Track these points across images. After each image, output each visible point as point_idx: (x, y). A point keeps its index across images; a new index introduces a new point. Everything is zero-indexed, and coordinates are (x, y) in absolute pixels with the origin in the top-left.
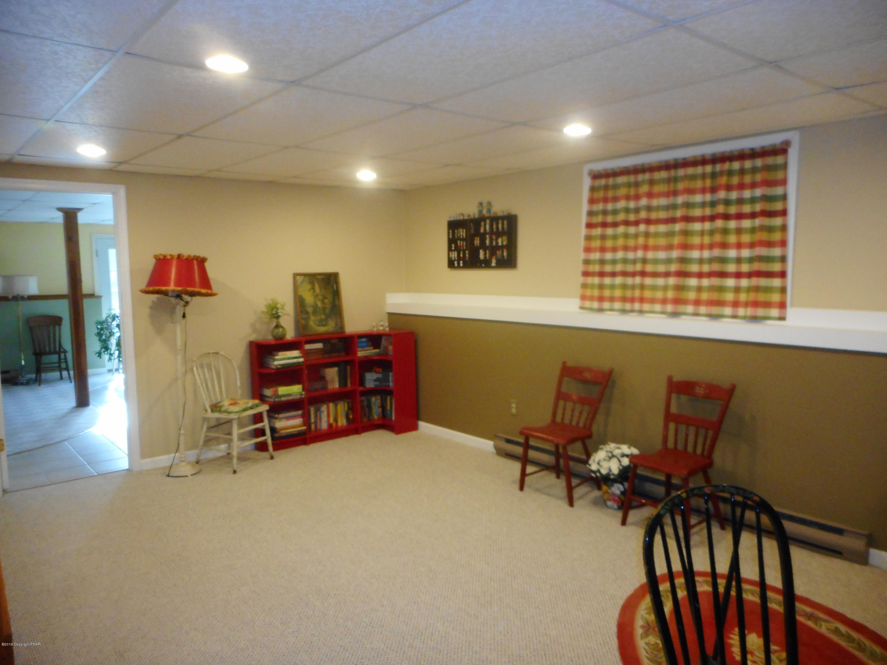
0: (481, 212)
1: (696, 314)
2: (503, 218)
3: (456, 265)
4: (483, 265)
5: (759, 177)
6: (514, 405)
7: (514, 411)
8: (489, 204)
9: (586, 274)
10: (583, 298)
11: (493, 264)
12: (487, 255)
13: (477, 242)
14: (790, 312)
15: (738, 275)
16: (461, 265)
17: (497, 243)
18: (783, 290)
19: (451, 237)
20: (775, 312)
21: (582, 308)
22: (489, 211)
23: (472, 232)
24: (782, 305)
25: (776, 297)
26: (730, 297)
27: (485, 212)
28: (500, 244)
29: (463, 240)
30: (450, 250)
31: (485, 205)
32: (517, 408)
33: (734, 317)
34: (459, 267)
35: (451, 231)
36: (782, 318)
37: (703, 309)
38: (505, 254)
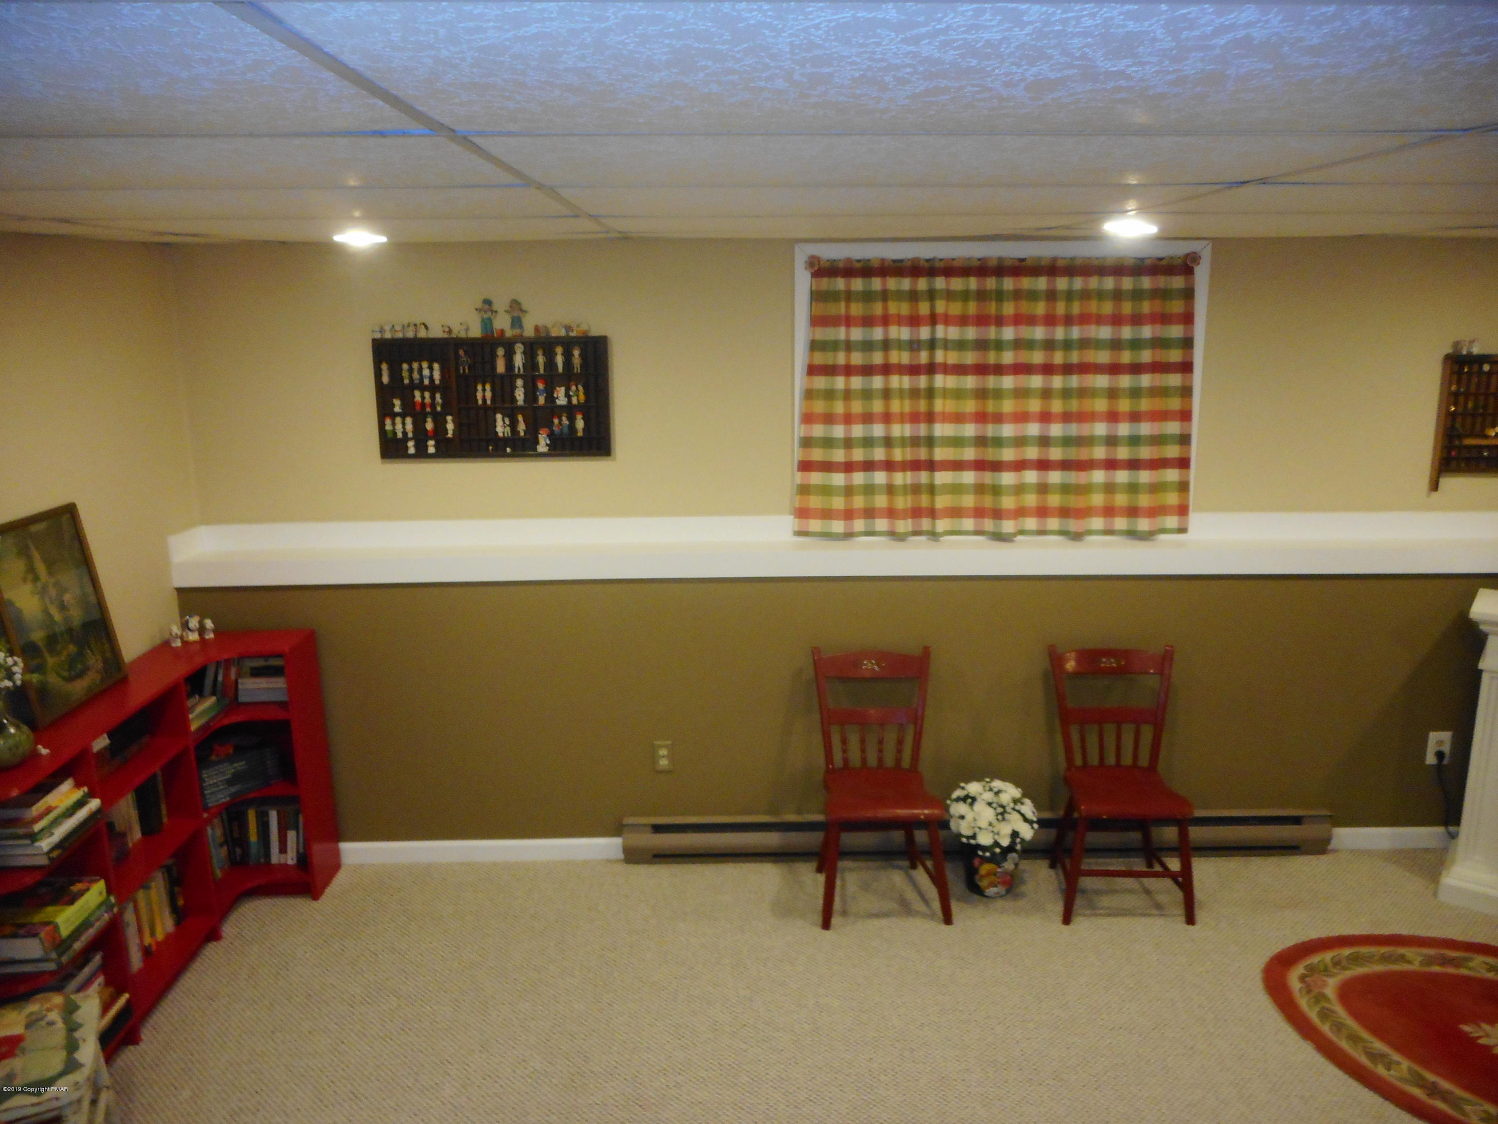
0: (487, 324)
1: (1042, 532)
2: (568, 343)
3: (412, 451)
4: (508, 450)
5: (1146, 307)
6: (663, 752)
7: (664, 763)
8: (516, 307)
9: (806, 466)
10: (802, 513)
11: (542, 448)
12: (522, 427)
13: (484, 394)
14: (1195, 519)
15: (1111, 465)
16: (431, 450)
17: (551, 399)
18: (1183, 487)
19: (385, 379)
20: (1172, 521)
21: (800, 533)
22: (517, 322)
23: (464, 369)
24: (1183, 510)
25: (1172, 499)
26: (1098, 499)
27: (502, 323)
28: (562, 401)
29: (433, 388)
30: (384, 411)
31: (501, 305)
32: (671, 757)
33: (1109, 532)
34: (421, 454)
35: (384, 367)
36: (1182, 530)
37: (1053, 523)
38: (580, 424)
